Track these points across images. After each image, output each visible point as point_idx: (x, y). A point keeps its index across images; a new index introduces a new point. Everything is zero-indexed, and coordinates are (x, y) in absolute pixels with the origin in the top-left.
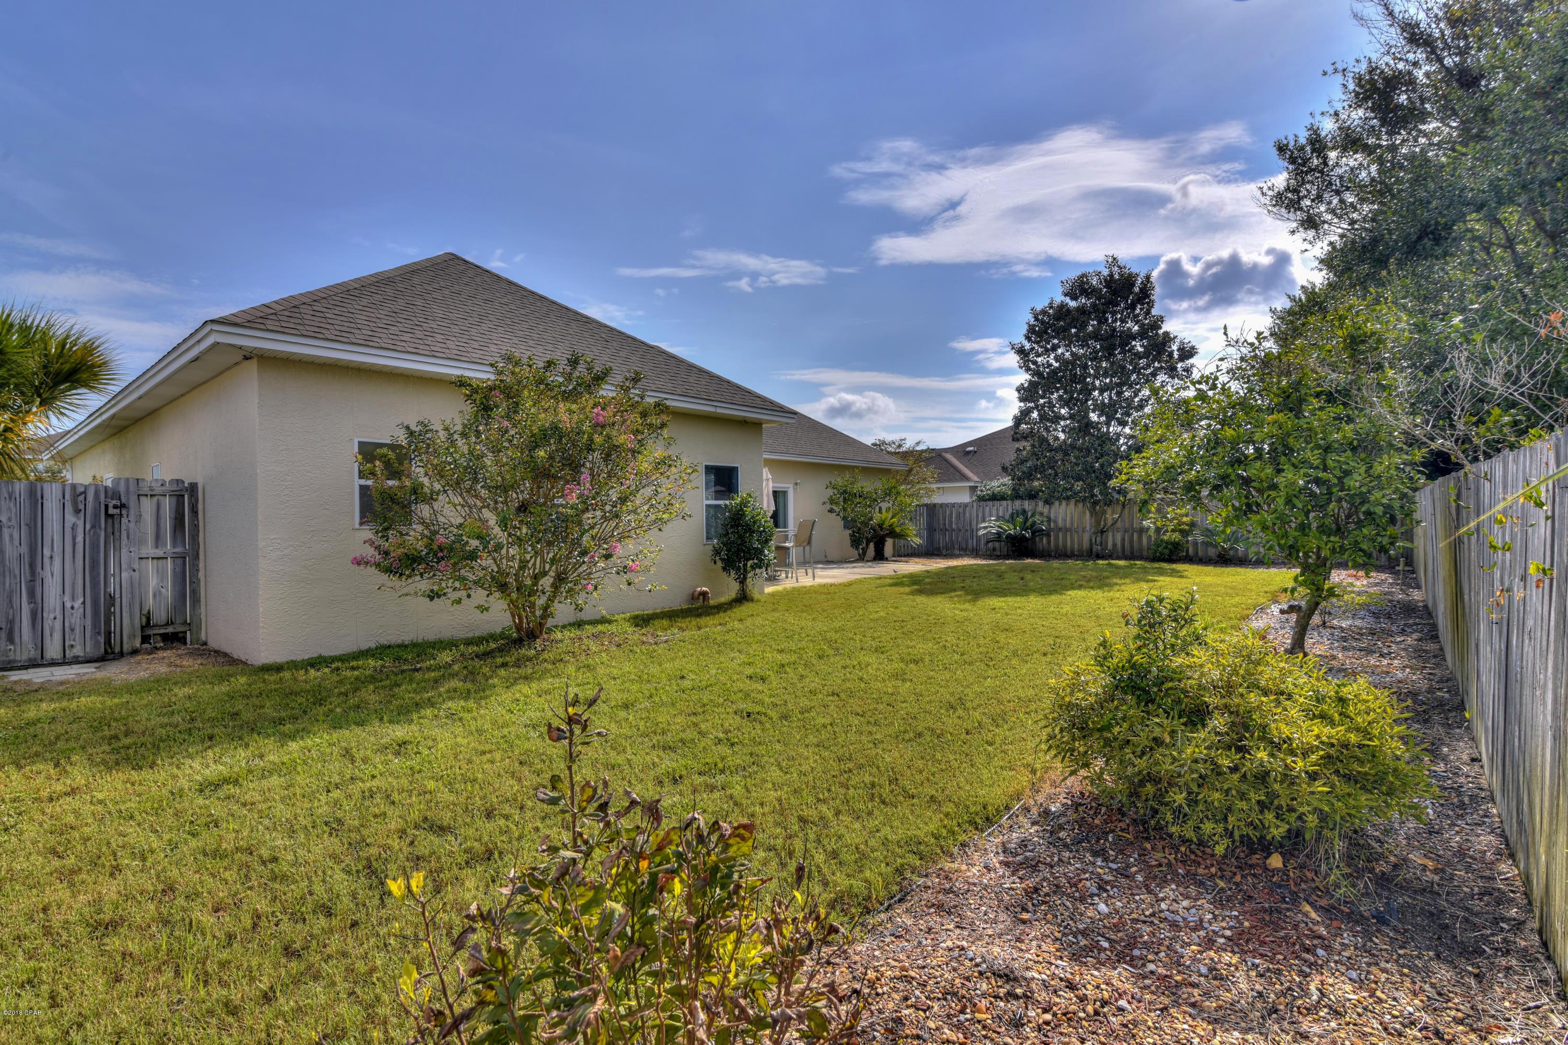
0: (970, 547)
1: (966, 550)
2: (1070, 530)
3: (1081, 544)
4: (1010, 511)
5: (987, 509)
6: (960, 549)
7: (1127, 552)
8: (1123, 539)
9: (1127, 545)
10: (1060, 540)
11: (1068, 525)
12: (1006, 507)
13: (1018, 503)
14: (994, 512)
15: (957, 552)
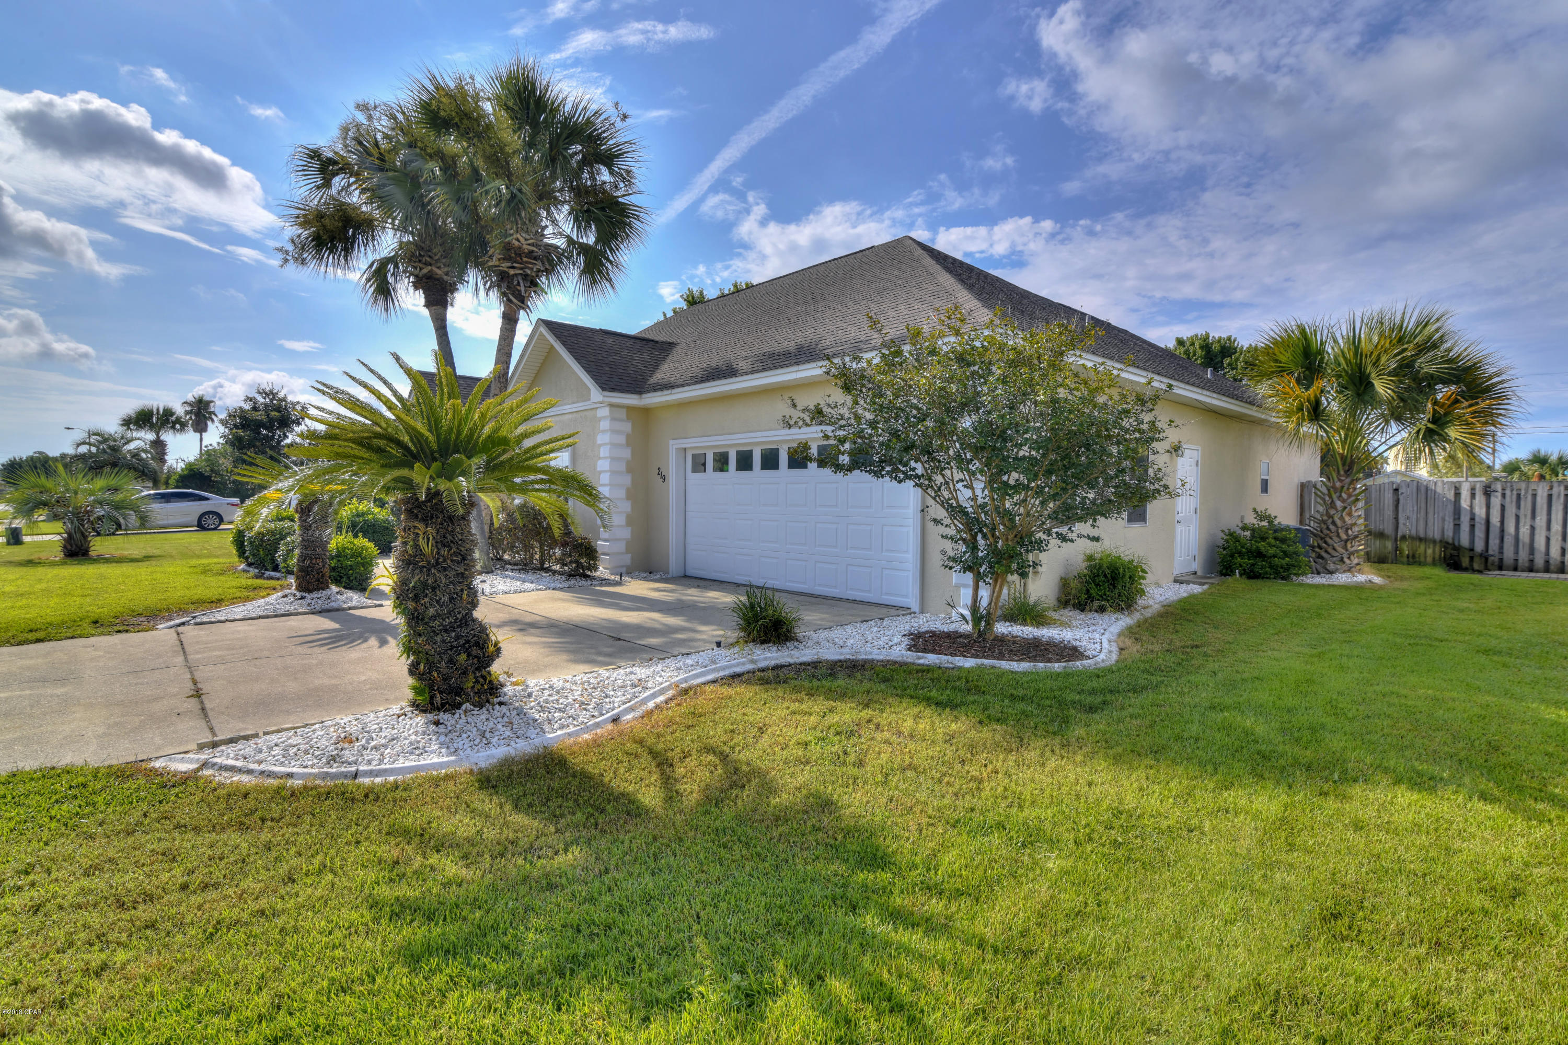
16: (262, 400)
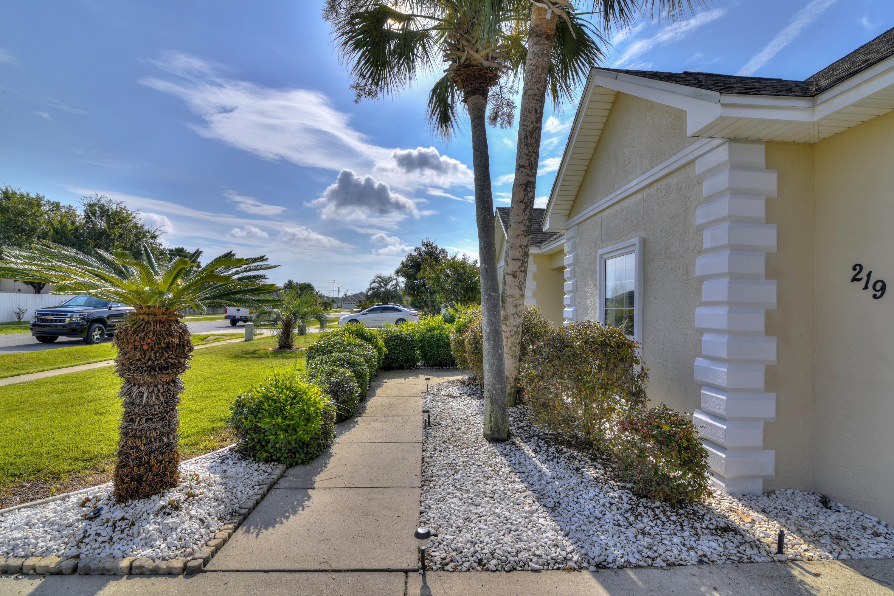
16: (424, 249)
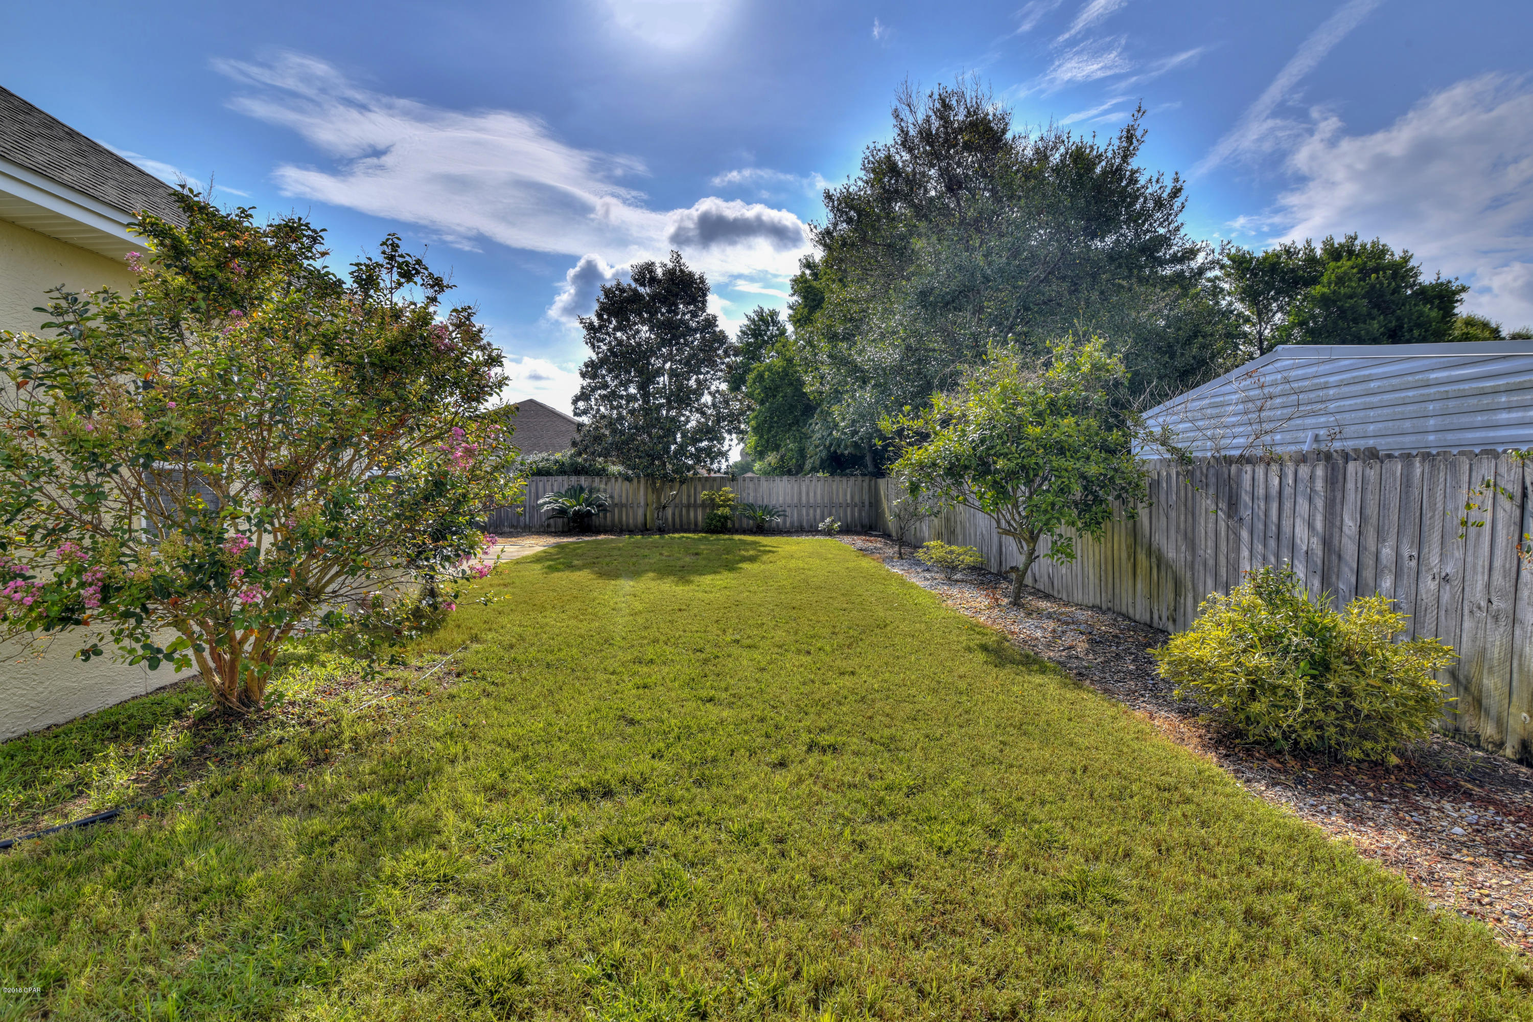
0: (522, 524)
1: (516, 527)
2: (626, 506)
3: (635, 518)
4: (566, 486)
5: (541, 485)
6: (512, 526)
7: (678, 526)
8: (674, 514)
9: (677, 520)
10: (616, 516)
11: (624, 501)
12: (565, 482)
13: (574, 479)
14: (549, 487)
15: (507, 530)
